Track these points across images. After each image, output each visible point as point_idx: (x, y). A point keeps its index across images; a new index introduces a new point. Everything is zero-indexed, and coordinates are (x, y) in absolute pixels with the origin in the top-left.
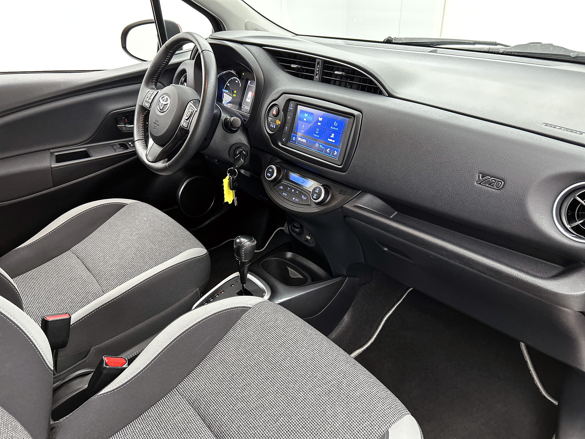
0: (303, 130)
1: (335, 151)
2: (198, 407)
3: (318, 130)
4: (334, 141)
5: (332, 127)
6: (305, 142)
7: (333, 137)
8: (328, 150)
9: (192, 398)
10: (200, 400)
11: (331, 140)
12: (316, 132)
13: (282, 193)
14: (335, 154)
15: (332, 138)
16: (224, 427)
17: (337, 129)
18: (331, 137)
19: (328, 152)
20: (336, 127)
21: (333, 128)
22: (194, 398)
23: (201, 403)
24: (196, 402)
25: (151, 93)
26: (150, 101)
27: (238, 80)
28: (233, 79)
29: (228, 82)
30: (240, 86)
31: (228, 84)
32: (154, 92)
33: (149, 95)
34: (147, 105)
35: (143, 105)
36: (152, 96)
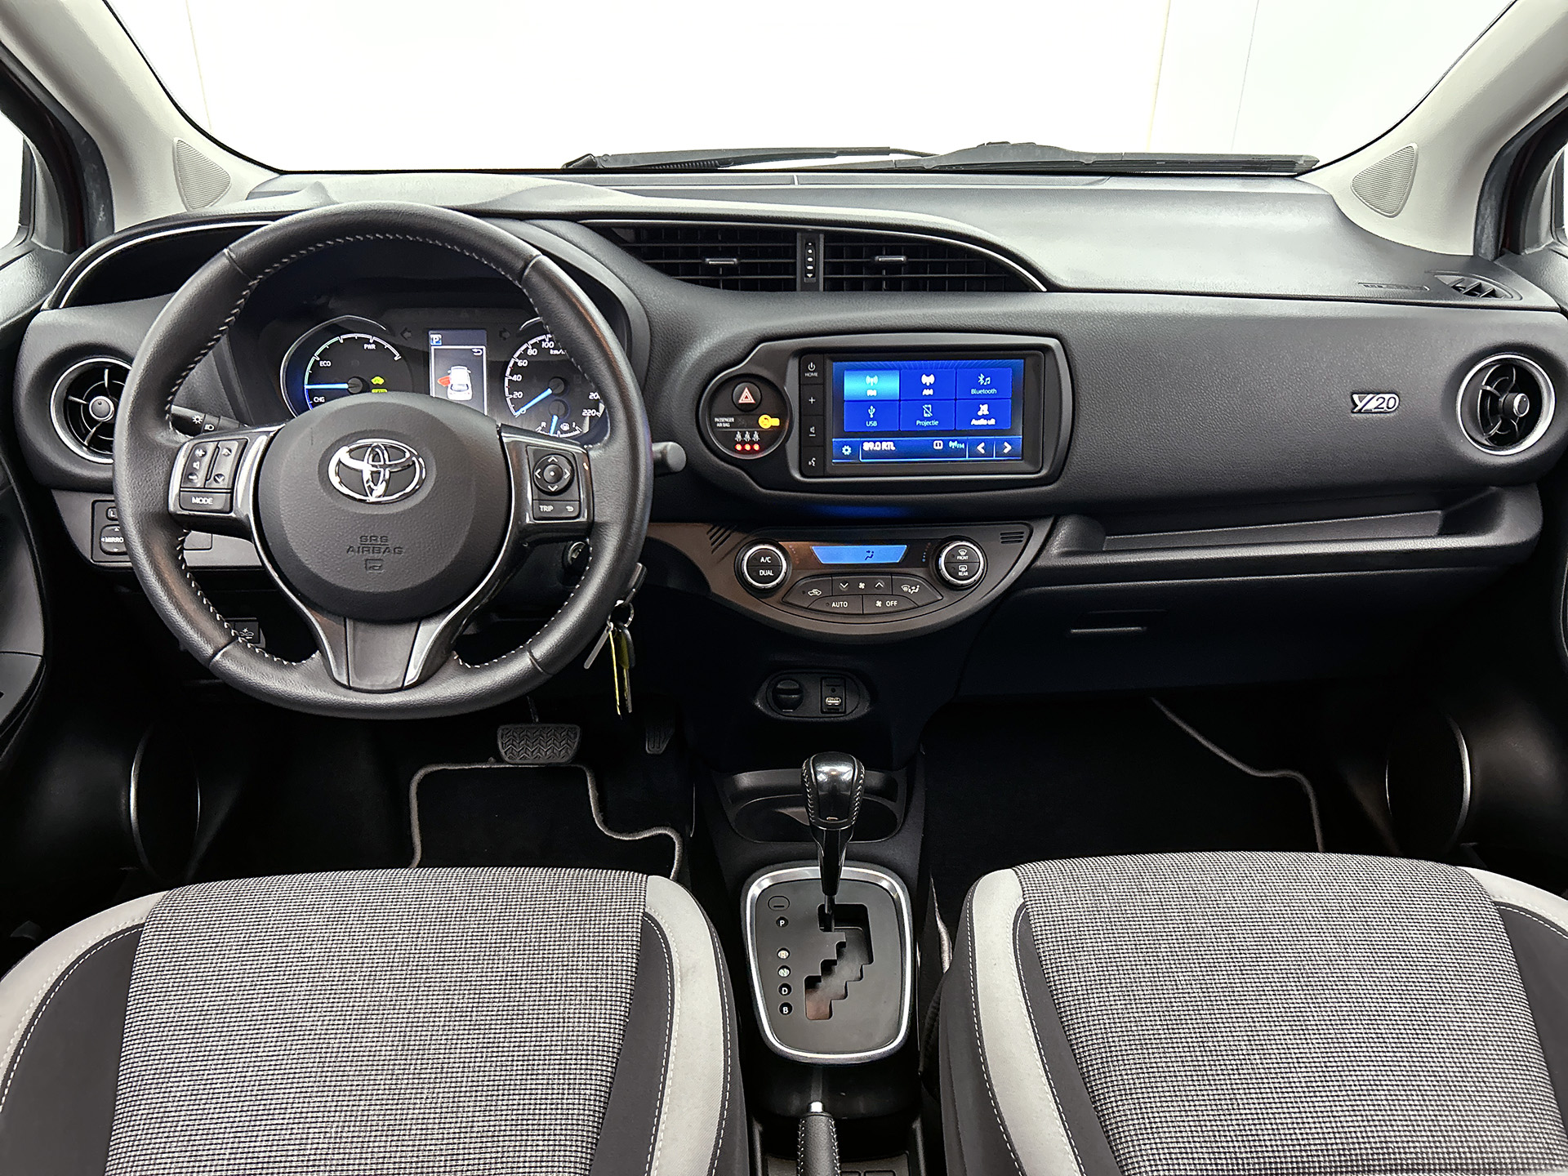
0: (872, 420)
1: (1006, 444)
2: (1238, 1164)
3: (928, 408)
4: (992, 422)
5: (973, 391)
6: (893, 448)
7: (986, 412)
8: (980, 448)
9: (1202, 1161)
10: (1222, 1147)
11: (983, 422)
12: (925, 415)
13: (829, 605)
14: (1006, 451)
15: (984, 417)
16: (1333, 1141)
17: (993, 391)
18: (980, 413)
19: (983, 451)
20: (988, 387)
21: (980, 392)
22: (1206, 1156)
23: (1232, 1150)
24: (1220, 1158)
25: (199, 453)
26: (223, 483)
27: (375, 342)
28: (342, 341)
29: (316, 357)
30: (396, 359)
31: (322, 363)
32: (217, 447)
33: (195, 465)
34: (209, 501)
35: (171, 508)
36: (219, 464)
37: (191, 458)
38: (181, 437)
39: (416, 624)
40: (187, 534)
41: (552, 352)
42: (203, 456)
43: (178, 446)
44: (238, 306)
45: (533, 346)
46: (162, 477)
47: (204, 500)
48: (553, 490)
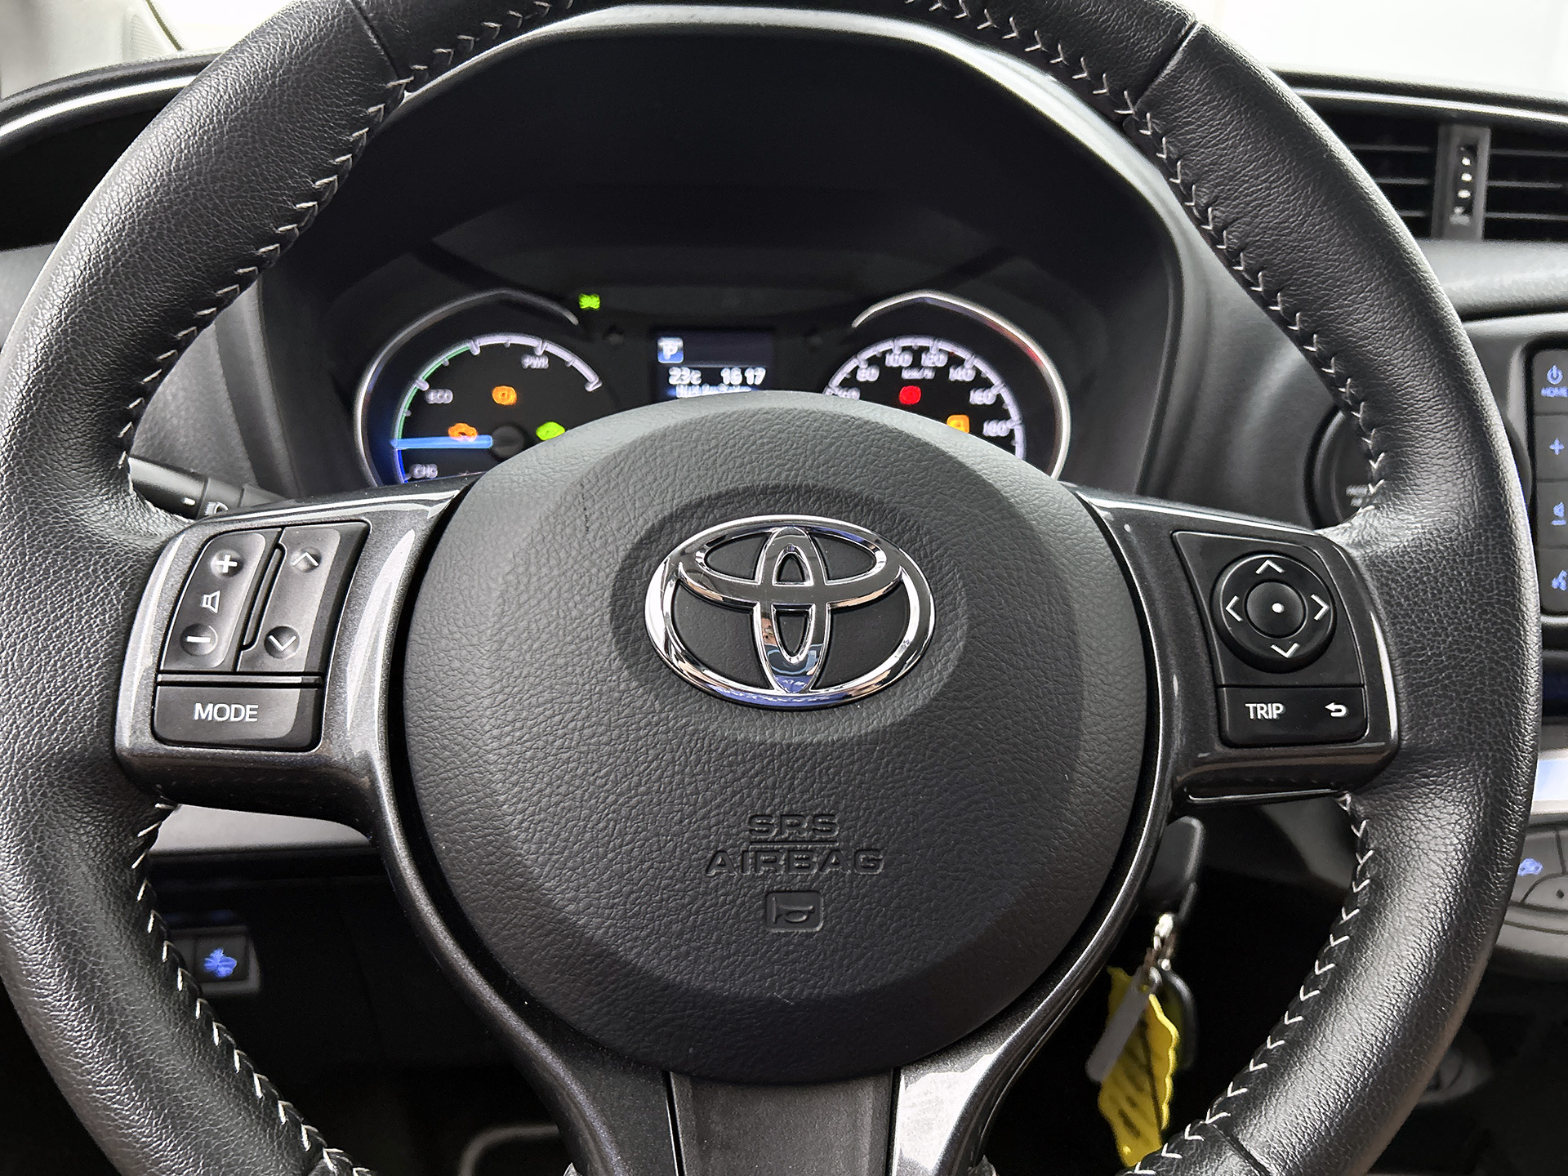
25: (220, 564)
26: (295, 654)
27: (546, 353)
28: (477, 352)
29: (421, 383)
30: (590, 388)
31: (434, 397)
32: (277, 546)
33: (206, 601)
34: (247, 712)
35: (125, 738)
36: (279, 597)
37: (196, 580)
38: (160, 522)
39: (886, 1082)
40: (164, 814)
41: (906, 375)
42: (234, 571)
43: (153, 544)
44: (349, 148)
45: (872, 362)
46: (100, 640)
47: (230, 712)
48: (1287, 655)
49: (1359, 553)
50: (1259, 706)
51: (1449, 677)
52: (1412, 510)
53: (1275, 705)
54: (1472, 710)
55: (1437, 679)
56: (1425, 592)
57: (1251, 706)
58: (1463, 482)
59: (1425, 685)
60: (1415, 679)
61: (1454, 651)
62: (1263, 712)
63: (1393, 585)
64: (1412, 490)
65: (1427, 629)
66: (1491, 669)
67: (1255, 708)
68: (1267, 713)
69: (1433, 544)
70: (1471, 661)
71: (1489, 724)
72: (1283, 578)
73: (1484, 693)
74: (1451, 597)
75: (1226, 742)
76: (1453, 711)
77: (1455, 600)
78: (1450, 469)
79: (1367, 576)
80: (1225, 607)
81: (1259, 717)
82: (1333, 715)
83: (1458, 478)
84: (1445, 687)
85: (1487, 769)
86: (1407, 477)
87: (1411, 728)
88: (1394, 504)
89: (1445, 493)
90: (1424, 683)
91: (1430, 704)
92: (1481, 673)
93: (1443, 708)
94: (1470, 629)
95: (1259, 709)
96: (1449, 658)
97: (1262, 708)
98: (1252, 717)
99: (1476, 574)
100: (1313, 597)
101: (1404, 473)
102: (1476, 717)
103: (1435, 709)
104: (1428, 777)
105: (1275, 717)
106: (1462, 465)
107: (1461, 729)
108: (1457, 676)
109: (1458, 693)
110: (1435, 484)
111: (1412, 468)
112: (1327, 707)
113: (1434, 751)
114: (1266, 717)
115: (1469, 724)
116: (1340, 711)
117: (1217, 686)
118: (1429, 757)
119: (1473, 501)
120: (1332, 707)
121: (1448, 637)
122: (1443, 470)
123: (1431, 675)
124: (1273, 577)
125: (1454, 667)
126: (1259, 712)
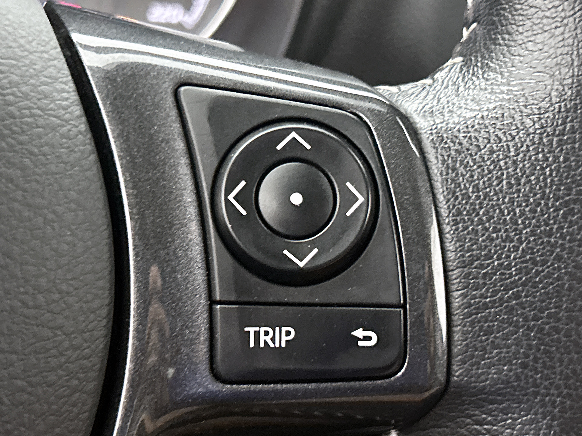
48: (301, 264)
49: (426, 124)
50: (263, 330)
51: (517, 296)
52: (501, 67)
53: (284, 329)
54: (541, 342)
55: (501, 299)
56: (500, 180)
57: (252, 330)
58: (563, 33)
59: (486, 306)
60: (474, 297)
61: (526, 261)
62: (268, 339)
63: (462, 170)
64: (503, 39)
65: (496, 230)
66: (570, 289)
67: (257, 334)
68: (273, 340)
69: (517, 117)
70: (546, 277)
71: (561, 361)
72: (310, 157)
73: (559, 320)
74: (531, 191)
75: (217, 377)
76: (518, 342)
77: (535, 195)
78: (548, 14)
79: (431, 155)
80: (227, 194)
81: (262, 345)
82: (361, 343)
83: (557, 27)
84: (510, 310)
85: (552, 420)
86: (500, 21)
87: (463, 362)
88: (483, 58)
89: (540, 46)
90: (485, 303)
91: (488, 333)
92: (558, 293)
93: (506, 338)
94: (550, 234)
95: (262, 334)
96: (519, 271)
97: (266, 333)
98: (252, 345)
99: (566, 160)
100: (348, 184)
101: (497, 15)
102: (546, 352)
103: (495, 337)
104: (481, 425)
105: (283, 345)
106: (563, 10)
107: (524, 366)
108: (526, 296)
109: (526, 319)
110: (530, 33)
111: (504, 9)
112: (352, 333)
113: (491, 393)
114: (272, 345)
115: (536, 360)
116: (369, 338)
117: (212, 302)
118: (484, 400)
119: (573, 60)
120: (359, 333)
121: (521, 244)
122: (541, 14)
123: (495, 293)
124: (299, 155)
125: (524, 284)
126: (262, 338)
